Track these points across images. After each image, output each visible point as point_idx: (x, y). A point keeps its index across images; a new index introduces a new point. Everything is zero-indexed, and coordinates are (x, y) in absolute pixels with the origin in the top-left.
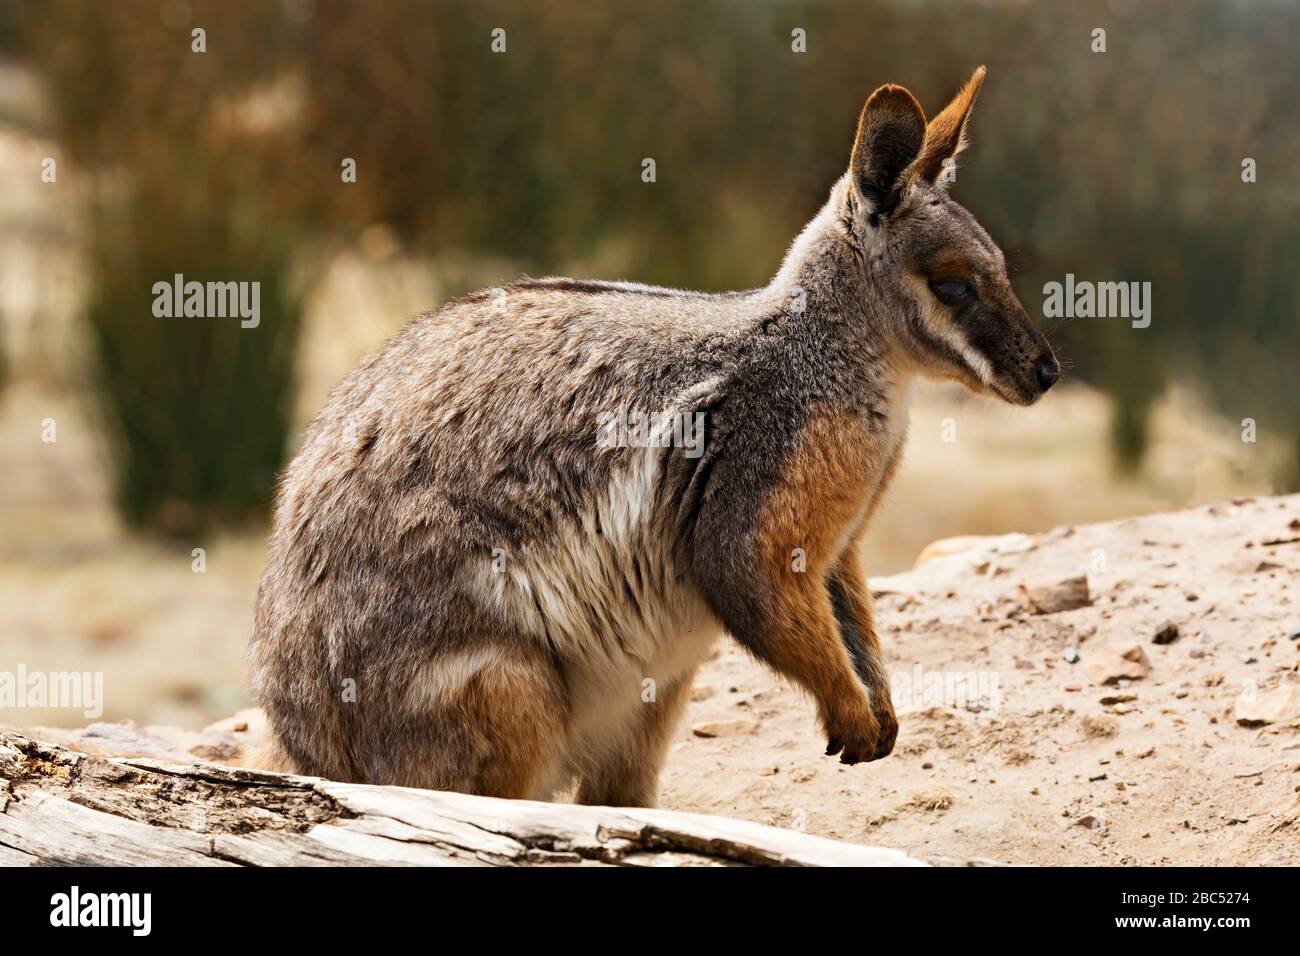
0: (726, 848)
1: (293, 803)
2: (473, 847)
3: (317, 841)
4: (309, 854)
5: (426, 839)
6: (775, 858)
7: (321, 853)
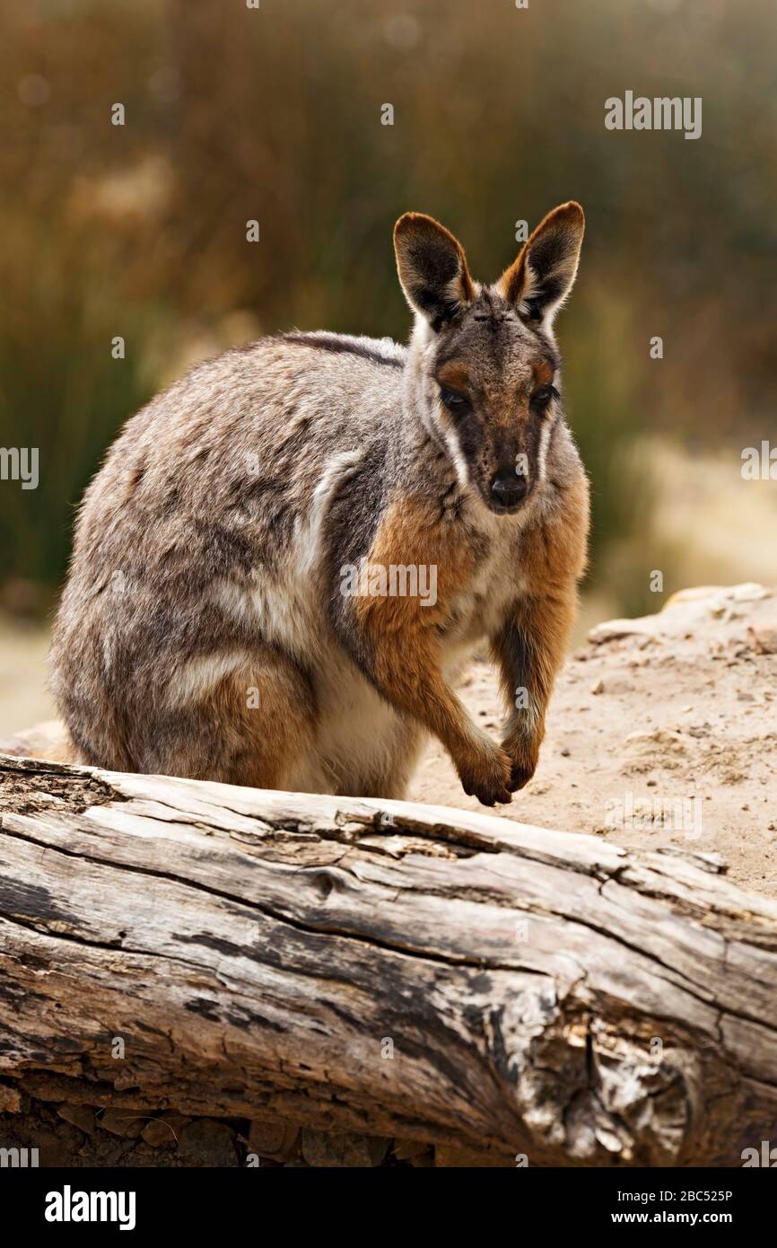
0: (448, 832)
1: (74, 789)
2: (227, 827)
3: (92, 820)
4: (84, 832)
5: (187, 820)
6: (489, 841)
7: (95, 831)
